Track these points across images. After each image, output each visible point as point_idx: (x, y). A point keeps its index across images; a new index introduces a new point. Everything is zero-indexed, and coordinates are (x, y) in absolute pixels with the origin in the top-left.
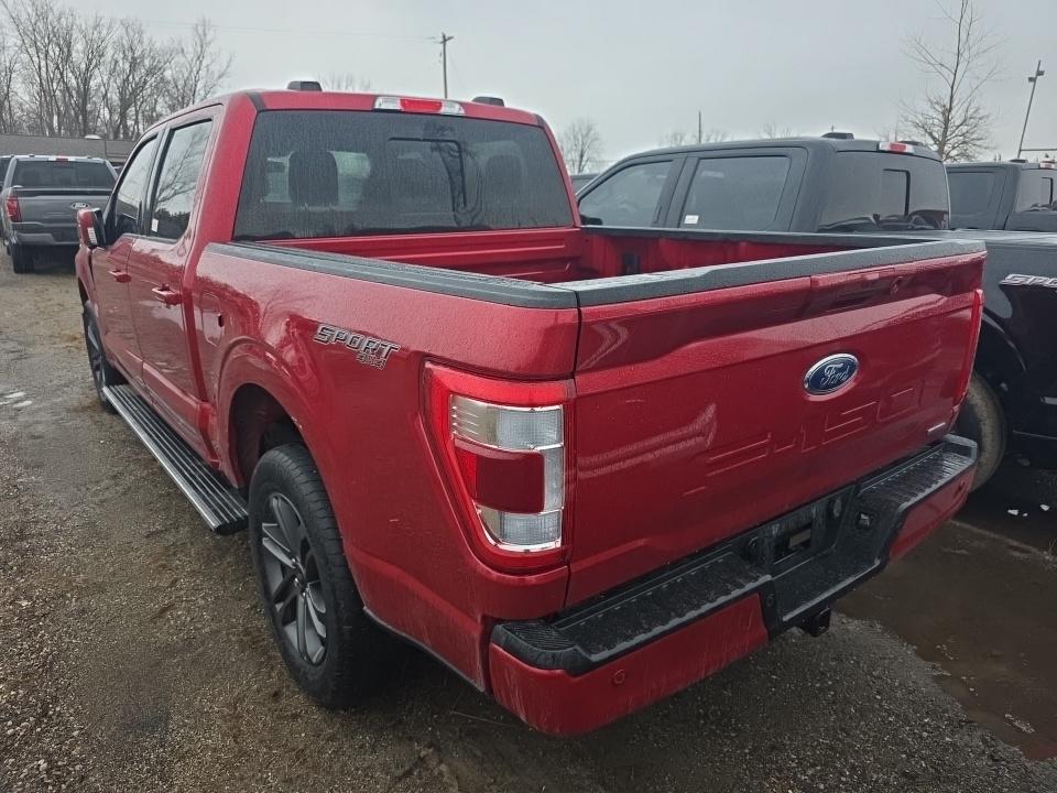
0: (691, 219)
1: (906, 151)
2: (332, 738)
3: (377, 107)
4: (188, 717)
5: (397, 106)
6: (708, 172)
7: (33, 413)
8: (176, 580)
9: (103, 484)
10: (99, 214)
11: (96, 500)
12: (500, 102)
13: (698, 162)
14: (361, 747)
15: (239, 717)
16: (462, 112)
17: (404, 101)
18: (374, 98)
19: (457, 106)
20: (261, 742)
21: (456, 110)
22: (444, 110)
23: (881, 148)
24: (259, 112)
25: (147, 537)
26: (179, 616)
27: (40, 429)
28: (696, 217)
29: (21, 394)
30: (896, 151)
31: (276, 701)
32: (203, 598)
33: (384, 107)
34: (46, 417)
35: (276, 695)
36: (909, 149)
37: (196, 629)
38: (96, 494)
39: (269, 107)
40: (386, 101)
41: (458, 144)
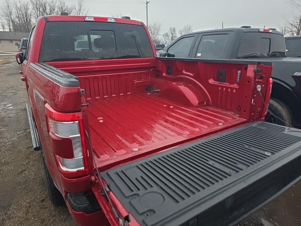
0: (199, 55)
1: (270, 32)
2: (54, 216)
3: (86, 20)
4: (16, 206)
5: (92, 20)
6: (205, 40)
7: (11, 110)
8: (29, 162)
9: (21, 132)
10: (22, 54)
11: (18, 137)
12: (129, 18)
13: (202, 37)
14: (62, 219)
15: (30, 207)
16: (115, 21)
17: (95, 18)
18: (85, 17)
19: (113, 20)
20: (33, 216)
21: (113, 21)
22: (108, 21)
23: (260, 31)
24: (46, 22)
25: (27, 148)
26: (26, 173)
27: (12, 115)
28: (200, 54)
29: (11, 105)
30: (266, 32)
31: (43, 202)
32: (35, 168)
33: (88, 20)
34: (14, 112)
35: (43, 201)
36: (271, 31)
37: (29, 178)
38: (18, 135)
39: (50, 21)
40: (89, 18)
41: (114, 32)
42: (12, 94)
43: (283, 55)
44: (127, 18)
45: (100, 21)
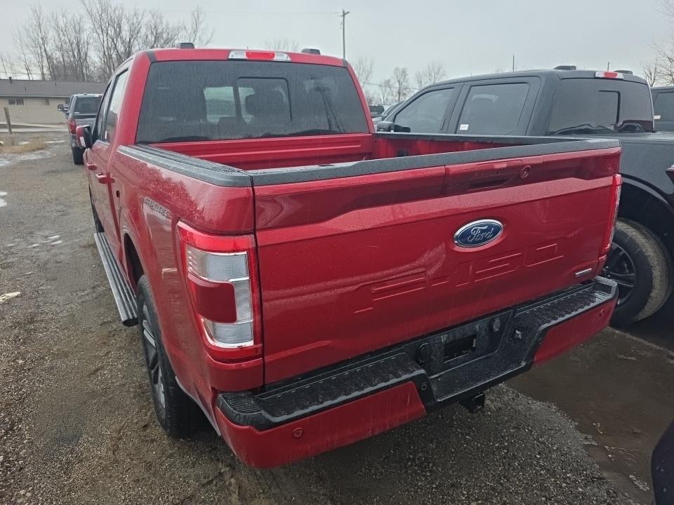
0: (464, 127)
1: (617, 77)
2: (171, 456)
3: (230, 57)
4: (91, 437)
5: (244, 56)
6: (476, 95)
7: (59, 247)
8: (109, 352)
9: (86, 292)
10: (89, 128)
11: (80, 301)
12: (318, 52)
13: (470, 88)
14: (187, 463)
15: (120, 439)
16: (289, 59)
17: (248, 54)
18: (228, 52)
19: (286, 56)
20: (128, 455)
21: (285, 58)
22: (276, 58)
23: (597, 75)
24: (152, 63)
25: (102, 325)
26: (105, 374)
27: (62, 257)
28: (467, 126)
29: (57, 236)
30: (609, 77)
31: (145, 430)
32: (121, 364)
33: (234, 57)
34: (67, 250)
35: (146, 427)
36: (620, 76)
37: (112, 383)
38: (81, 297)
39: (159, 60)
40: (236, 54)
41: (286, 80)
42: (59, 213)
43: (648, 127)
44: (312, 51)
45: (260, 59)
